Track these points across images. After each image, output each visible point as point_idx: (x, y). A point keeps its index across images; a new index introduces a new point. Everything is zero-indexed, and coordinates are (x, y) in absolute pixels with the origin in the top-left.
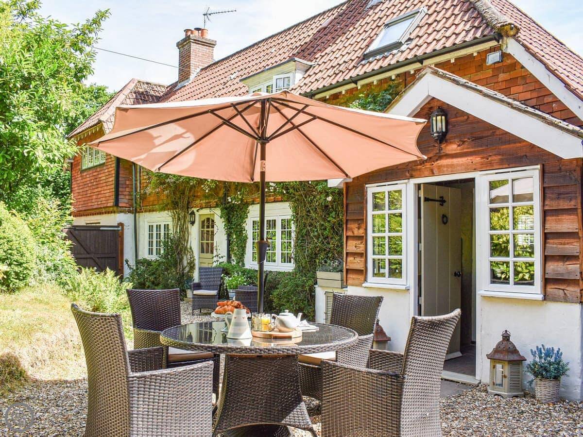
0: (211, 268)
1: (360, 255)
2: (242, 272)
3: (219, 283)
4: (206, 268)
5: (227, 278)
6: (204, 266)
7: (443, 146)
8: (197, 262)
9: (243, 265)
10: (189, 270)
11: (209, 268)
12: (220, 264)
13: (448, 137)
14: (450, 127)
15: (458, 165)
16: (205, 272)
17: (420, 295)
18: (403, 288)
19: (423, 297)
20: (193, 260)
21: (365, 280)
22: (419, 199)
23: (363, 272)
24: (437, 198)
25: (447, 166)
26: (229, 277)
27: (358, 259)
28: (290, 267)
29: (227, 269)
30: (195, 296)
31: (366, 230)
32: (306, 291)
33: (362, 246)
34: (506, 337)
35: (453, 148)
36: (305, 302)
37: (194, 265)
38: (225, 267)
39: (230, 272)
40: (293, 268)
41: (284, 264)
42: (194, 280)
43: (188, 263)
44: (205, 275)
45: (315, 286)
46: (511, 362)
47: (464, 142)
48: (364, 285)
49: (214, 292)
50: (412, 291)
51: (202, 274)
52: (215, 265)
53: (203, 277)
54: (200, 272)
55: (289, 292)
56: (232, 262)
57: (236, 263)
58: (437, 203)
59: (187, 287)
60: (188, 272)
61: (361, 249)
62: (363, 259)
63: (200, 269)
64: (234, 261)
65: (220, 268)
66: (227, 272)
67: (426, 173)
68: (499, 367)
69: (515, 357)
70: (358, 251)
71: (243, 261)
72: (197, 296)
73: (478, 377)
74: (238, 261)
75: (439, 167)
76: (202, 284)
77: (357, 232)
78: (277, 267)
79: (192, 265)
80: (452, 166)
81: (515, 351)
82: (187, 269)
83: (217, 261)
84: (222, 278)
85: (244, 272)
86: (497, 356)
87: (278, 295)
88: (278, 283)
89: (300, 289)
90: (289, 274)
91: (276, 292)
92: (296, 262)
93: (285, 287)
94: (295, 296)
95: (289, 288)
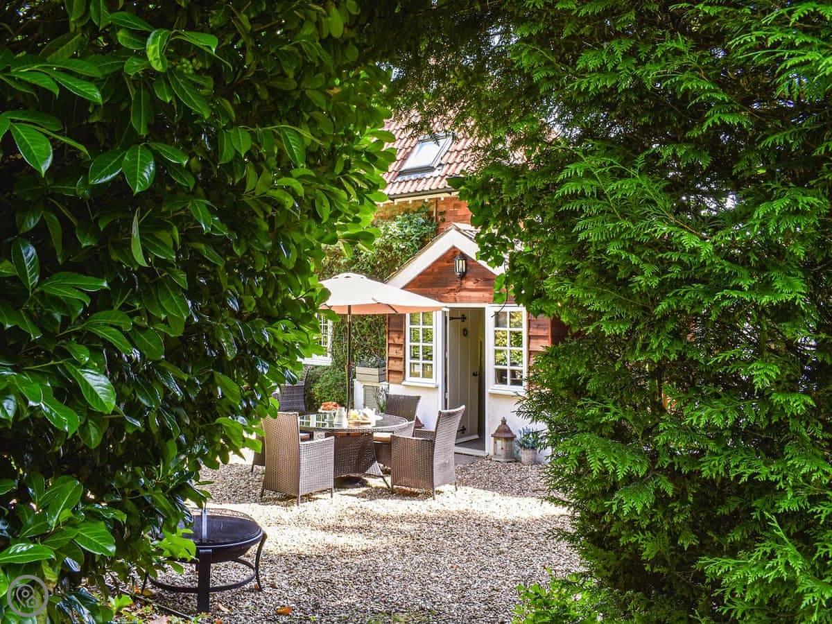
1: (400, 359)
7: (463, 281)
13: (467, 275)
14: (468, 268)
15: (473, 297)
17: (446, 392)
18: (433, 386)
19: (448, 393)
21: (404, 379)
22: (446, 318)
23: (401, 373)
24: (459, 316)
25: (466, 297)
27: (398, 362)
28: (327, 361)
31: (405, 339)
32: (346, 384)
33: (402, 352)
34: (504, 422)
35: (470, 284)
40: (330, 362)
45: (353, 380)
46: (506, 439)
47: (478, 281)
48: (403, 383)
50: (440, 388)
58: (460, 320)
61: (400, 355)
62: (403, 363)
67: (451, 300)
68: (499, 442)
69: (509, 435)
70: (399, 356)
73: (487, 451)
75: (461, 297)
77: (397, 341)
80: (469, 297)
81: (509, 431)
86: (497, 435)
87: (319, 388)
88: (318, 377)
89: (340, 383)
90: (328, 368)
91: (317, 386)
92: (334, 356)
93: (327, 380)
94: (336, 389)
95: (330, 382)
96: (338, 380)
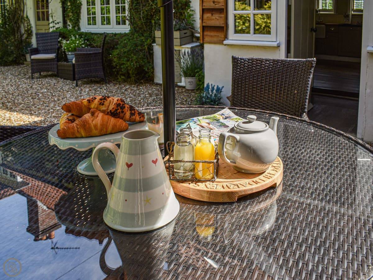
0: (48, 33)
1: (219, 11)
2: (79, 35)
3: (57, 47)
4: (43, 34)
5: (64, 42)
6: (40, 32)
8: (34, 30)
9: (79, 29)
10: (27, 37)
11: (45, 34)
12: (56, 29)
16: (42, 37)
19: (292, 54)
20: (31, 27)
21: (226, 37)
23: (222, 29)
26: (67, 41)
27: (217, 16)
28: (126, 29)
29: (64, 33)
30: (34, 61)
32: (145, 49)
33: (222, 1)
36: (144, 60)
37: (32, 32)
38: (62, 31)
39: (67, 36)
40: (129, 29)
41: (118, 26)
42: (32, 45)
43: (25, 31)
44: (42, 40)
45: (153, 44)
48: (224, 42)
49: (52, 56)
51: (39, 39)
52: (51, 30)
53: (41, 42)
54: (37, 38)
55: (128, 51)
56: (68, 27)
57: (72, 28)
59: (25, 51)
60: (27, 38)
61: (220, 5)
62: (223, 15)
63: (37, 34)
64: (70, 26)
65: (57, 32)
66: (64, 36)
70: (217, 6)
71: (78, 26)
72: (35, 61)
74: (74, 26)
76: (40, 48)
78: (112, 29)
79: (30, 32)
82: (25, 36)
83: (53, 27)
84: (59, 42)
85: (81, 35)
87: (118, 54)
88: (117, 44)
89: (139, 48)
90: (126, 35)
91: (115, 52)
92: (131, 23)
93: (125, 47)
94: (135, 54)
95: (128, 48)
96: (136, 45)
